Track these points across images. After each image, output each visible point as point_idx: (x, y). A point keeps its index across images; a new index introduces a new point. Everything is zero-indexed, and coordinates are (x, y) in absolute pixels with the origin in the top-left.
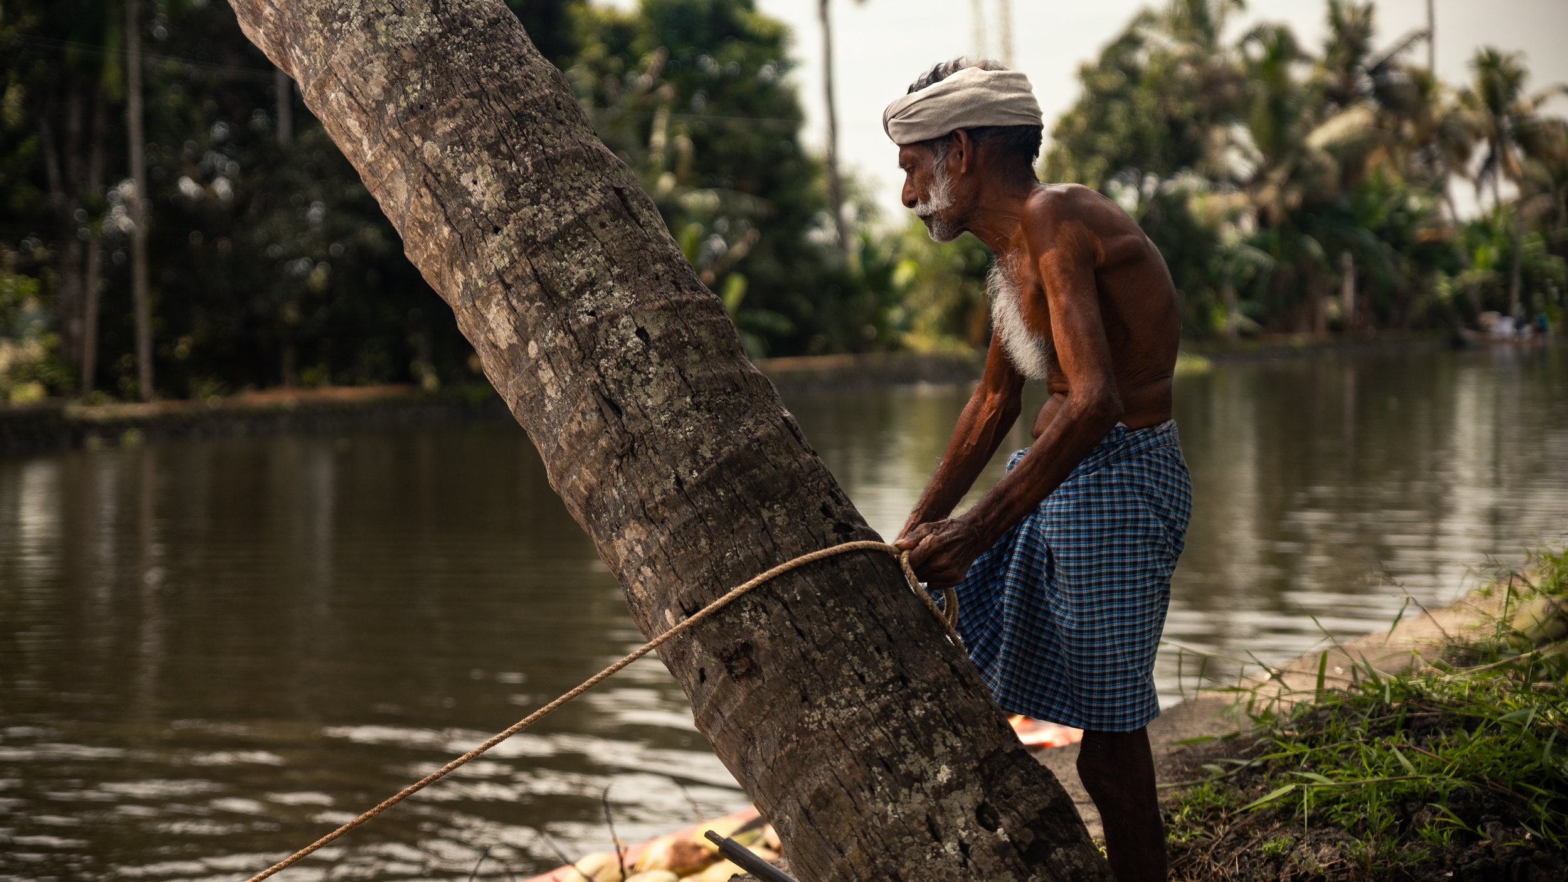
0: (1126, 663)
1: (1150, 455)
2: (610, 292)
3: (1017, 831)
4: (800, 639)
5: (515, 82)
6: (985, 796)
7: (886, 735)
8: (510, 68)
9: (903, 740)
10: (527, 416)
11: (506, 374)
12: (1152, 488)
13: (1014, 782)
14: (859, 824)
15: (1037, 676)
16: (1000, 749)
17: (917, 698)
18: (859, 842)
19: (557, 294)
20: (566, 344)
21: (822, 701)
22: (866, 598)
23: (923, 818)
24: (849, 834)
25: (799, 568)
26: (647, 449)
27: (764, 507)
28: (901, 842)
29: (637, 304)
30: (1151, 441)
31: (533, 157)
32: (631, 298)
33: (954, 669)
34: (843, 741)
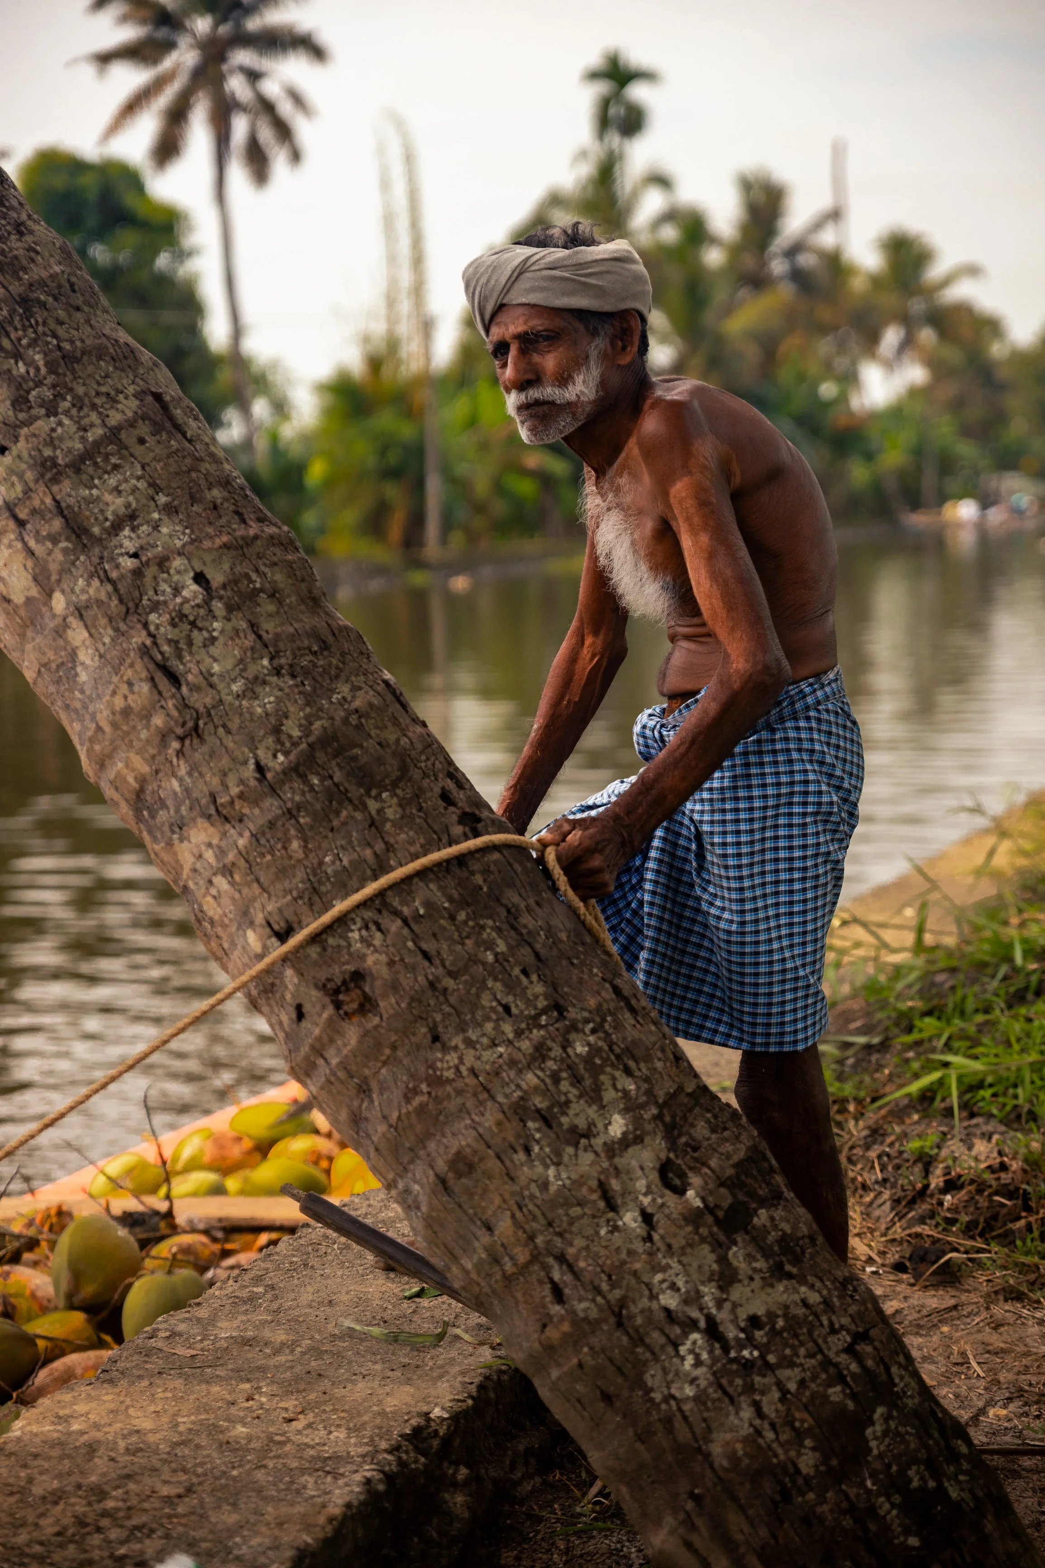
0: (796, 968)
1: (818, 711)
2: (156, 527)
3: (711, 1193)
4: (427, 964)
5: (16, 257)
6: (669, 1150)
7: (543, 1081)
8: (7, 239)
9: (565, 1086)
10: (52, 689)
11: (23, 636)
12: (823, 752)
13: (701, 1130)
14: (513, 1194)
15: (687, 988)
16: (680, 1089)
17: (577, 1030)
18: (513, 1216)
19: (86, 531)
20: (103, 596)
21: (457, 1041)
22: (506, 906)
23: (594, 1184)
24: (499, 1207)
25: (422, 874)
26: (216, 727)
27: (370, 796)
28: (567, 1215)
29: (193, 541)
30: (819, 693)
31: (46, 355)
32: (184, 534)
33: (617, 990)
34: (488, 1091)
